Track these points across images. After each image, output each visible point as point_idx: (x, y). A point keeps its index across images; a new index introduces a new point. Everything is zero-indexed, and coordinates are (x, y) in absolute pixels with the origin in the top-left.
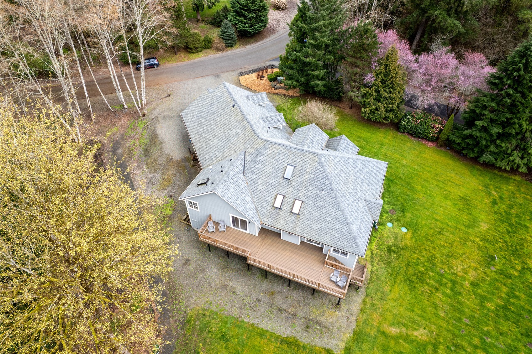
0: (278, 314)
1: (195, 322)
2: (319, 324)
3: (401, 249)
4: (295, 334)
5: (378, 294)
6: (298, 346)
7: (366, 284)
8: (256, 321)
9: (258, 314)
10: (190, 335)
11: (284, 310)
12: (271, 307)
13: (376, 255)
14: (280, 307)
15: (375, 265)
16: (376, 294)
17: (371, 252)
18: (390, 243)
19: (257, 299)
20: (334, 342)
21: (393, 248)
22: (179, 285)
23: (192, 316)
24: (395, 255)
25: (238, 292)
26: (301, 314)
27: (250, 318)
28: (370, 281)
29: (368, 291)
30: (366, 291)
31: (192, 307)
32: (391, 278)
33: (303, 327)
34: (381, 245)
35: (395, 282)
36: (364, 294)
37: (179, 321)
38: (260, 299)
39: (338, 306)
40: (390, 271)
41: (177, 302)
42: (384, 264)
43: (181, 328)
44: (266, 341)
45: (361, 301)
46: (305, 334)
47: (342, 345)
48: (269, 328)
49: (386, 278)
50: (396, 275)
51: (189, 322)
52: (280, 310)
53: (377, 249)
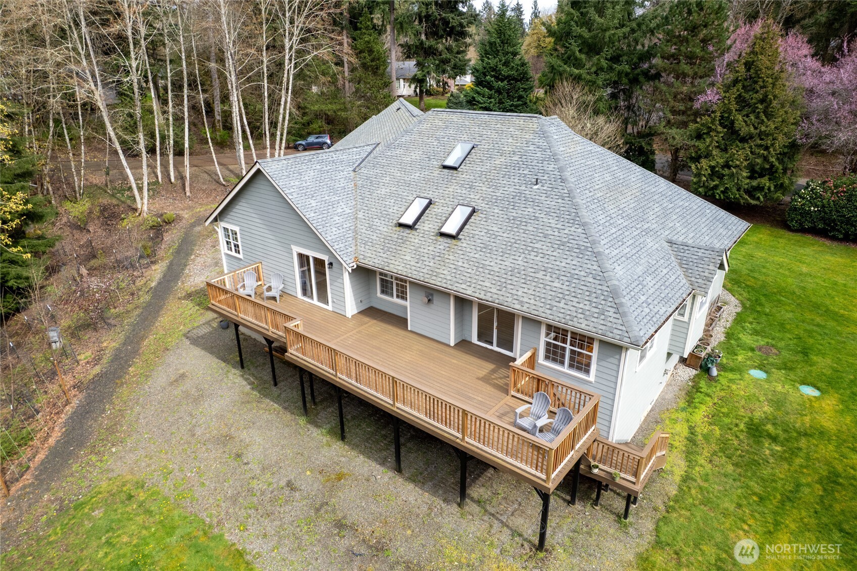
0: (330, 535)
1: (93, 510)
3: (799, 433)
5: (704, 548)
7: (662, 507)
8: (254, 546)
9: (270, 527)
11: (353, 528)
12: (318, 510)
13: (706, 437)
14: (344, 517)
15: (702, 461)
16: (697, 546)
17: (691, 428)
18: (758, 415)
19: (289, 484)
21: (769, 427)
23: (99, 493)
24: (779, 448)
25: (248, 456)
26: (400, 549)
27: (246, 533)
28: (676, 501)
29: (664, 529)
30: (657, 529)
31: (117, 472)
32: (760, 509)
34: (726, 415)
35: (777, 524)
36: (649, 538)
39: (541, 555)
40: (757, 489)
42: (736, 465)
45: (630, 557)
49: (739, 506)
50: (782, 502)
51: (80, 506)
52: (340, 525)
53: (710, 424)
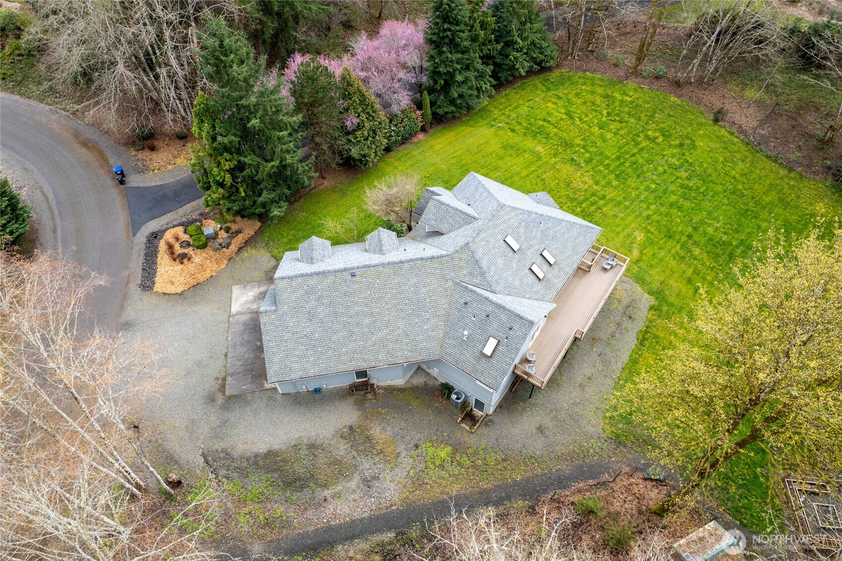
0: (616, 340)
1: (619, 429)
2: (629, 306)
4: (635, 331)
6: (646, 332)
8: (620, 366)
9: (614, 360)
10: (634, 436)
11: (613, 332)
12: (608, 344)
14: (610, 335)
19: (599, 356)
20: (644, 300)
22: (569, 446)
23: (612, 432)
25: (589, 374)
26: (618, 318)
27: (616, 369)
31: (601, 431)
33: (630, 321)
37: (615, 449)
38: (599, 353)
41: (591, 451)
43: (624, 447)
44: (641, 359)
46: (635, 322)
47: (646, 295)
48: (628, 353)
51: (617, 436)
52: (612, 337)
